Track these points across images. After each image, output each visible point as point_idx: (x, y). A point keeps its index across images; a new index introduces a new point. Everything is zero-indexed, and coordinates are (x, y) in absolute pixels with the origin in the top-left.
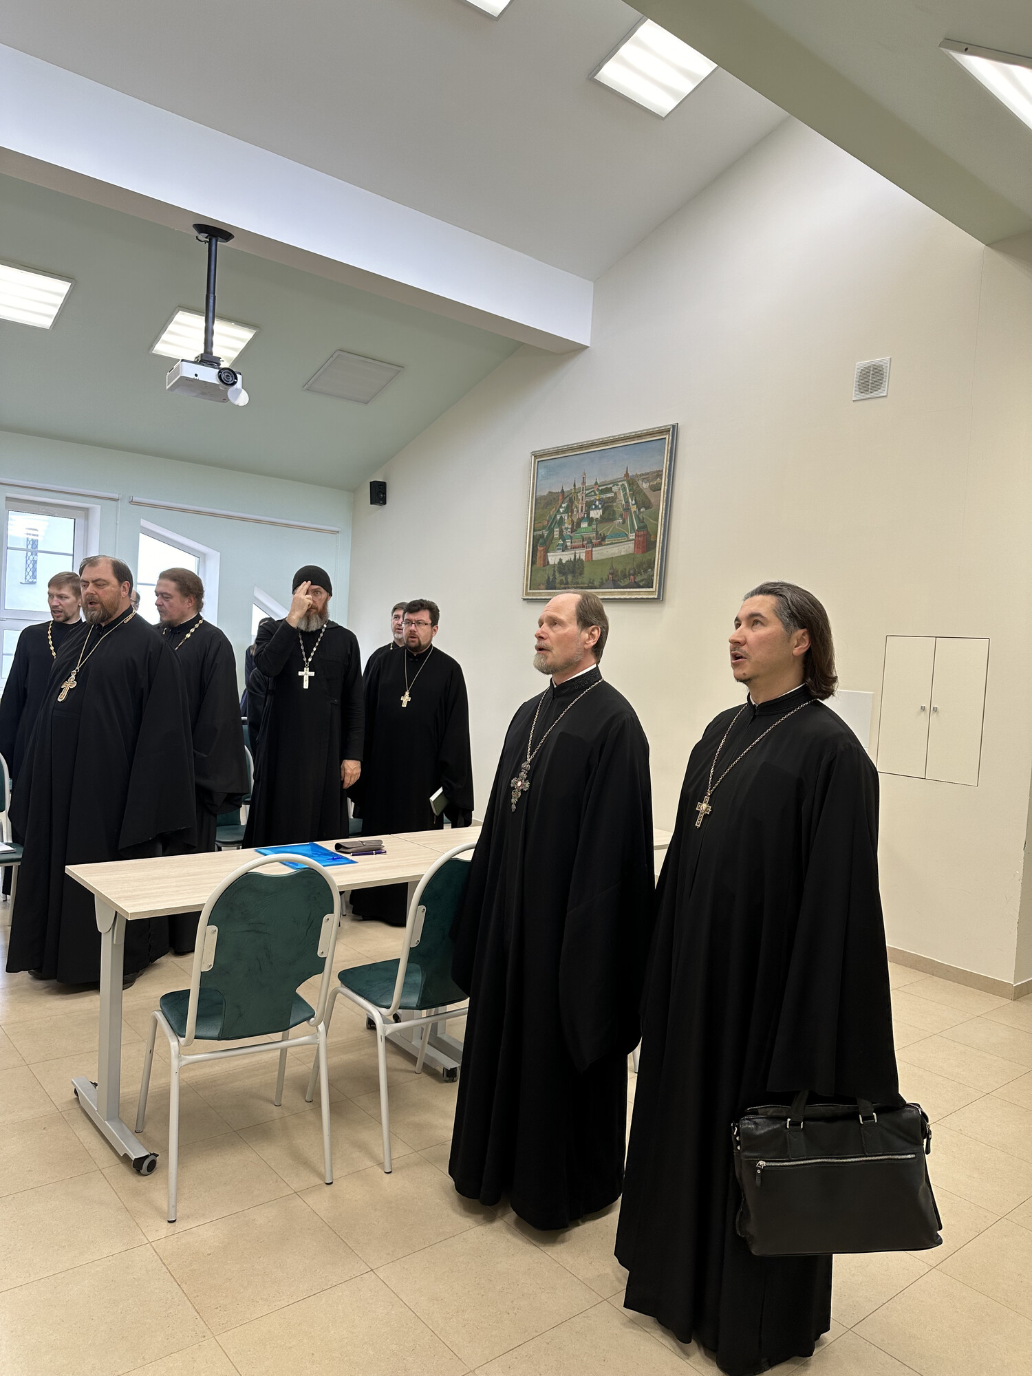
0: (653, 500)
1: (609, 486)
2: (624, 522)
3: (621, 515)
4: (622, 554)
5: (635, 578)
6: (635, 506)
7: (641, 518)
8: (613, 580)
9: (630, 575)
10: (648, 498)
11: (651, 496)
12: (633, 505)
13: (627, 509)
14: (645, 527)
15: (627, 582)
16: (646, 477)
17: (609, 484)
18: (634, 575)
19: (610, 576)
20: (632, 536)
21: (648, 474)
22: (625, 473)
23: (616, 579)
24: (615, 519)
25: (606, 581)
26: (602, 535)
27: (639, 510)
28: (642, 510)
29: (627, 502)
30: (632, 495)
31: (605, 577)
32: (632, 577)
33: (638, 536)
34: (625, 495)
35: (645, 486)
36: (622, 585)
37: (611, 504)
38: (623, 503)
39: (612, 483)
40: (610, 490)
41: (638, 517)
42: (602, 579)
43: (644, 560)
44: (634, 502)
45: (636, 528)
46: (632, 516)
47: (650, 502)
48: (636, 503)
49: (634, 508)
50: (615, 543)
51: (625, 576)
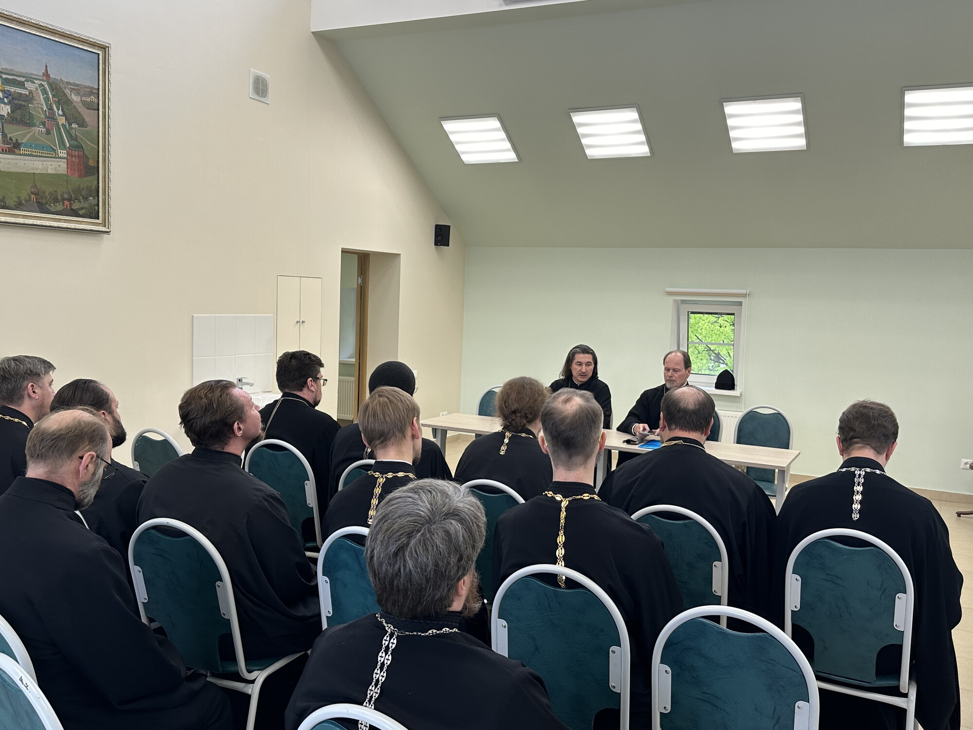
0: (87, 119)
1: (19, 79)
2: (48, 132)
3: (44, 124)
4: (50, 172)
5: (71, 206)
6: (64, 118)
7: (74, 135)
8: (38, 202)
9: (63, 199)
10: (80, 114)
11: (85, 113)
12: (59, 115)
13: (52, 117)
14: (79, 147)
15: (59, 207)
16: (77, 89)
17: (20, 76)
18: (70, 200)
19: (33, 196)
20: (63, 153)
21: (78, 85)
22: (44, 71)
23: (44, 201)
24: (34, 126)
25: (26, 201)
26: (14, 140)
27: (70, 125)
28: (74, 126)
29: (51, 109)
30: (58, 104)
31: (24, 196)
32: (66, 203)
33: (72, 156)
34: (47, 99)
35: (75, 98)
36: (53, 209)
37: (23, 103)
38: (45, 108)
39: (24, 77)
40: (21, 85)
41: (68, 133)
42: (19, 198)
43: (82, 185)
44: (60, 112)
45: (68, 145)
46: (59, 129)
47: (84, 120)
48: (64, 115)
49: (62, 120)
50: (36, 156)
51: (56, 200)
